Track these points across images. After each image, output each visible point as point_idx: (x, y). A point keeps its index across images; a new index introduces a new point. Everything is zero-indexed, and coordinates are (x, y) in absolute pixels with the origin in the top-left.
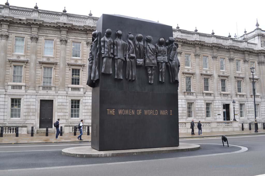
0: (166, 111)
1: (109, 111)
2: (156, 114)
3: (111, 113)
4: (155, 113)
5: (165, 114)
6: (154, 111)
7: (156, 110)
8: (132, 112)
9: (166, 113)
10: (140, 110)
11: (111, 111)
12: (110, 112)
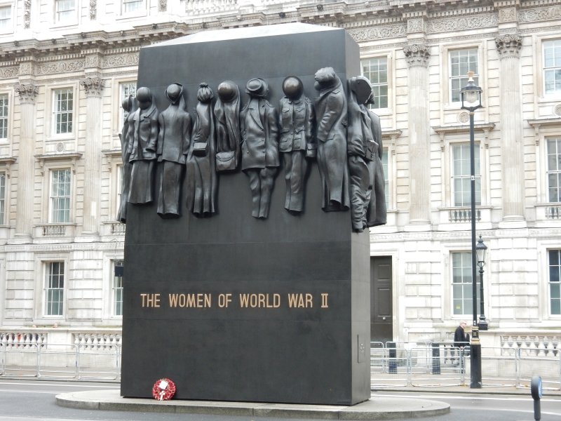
0: (307, 295)
1: (146, 297)
2: (275, 306)
3: (150, 303)
4: (271, 303)
5: (303, 305)
6: (268, 295)
7: (275, 295)
8: (204, 301)
9: (309, 303)
10: (227, 295)
11: (150, 298)
12: (148, 300)
